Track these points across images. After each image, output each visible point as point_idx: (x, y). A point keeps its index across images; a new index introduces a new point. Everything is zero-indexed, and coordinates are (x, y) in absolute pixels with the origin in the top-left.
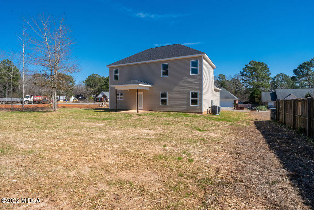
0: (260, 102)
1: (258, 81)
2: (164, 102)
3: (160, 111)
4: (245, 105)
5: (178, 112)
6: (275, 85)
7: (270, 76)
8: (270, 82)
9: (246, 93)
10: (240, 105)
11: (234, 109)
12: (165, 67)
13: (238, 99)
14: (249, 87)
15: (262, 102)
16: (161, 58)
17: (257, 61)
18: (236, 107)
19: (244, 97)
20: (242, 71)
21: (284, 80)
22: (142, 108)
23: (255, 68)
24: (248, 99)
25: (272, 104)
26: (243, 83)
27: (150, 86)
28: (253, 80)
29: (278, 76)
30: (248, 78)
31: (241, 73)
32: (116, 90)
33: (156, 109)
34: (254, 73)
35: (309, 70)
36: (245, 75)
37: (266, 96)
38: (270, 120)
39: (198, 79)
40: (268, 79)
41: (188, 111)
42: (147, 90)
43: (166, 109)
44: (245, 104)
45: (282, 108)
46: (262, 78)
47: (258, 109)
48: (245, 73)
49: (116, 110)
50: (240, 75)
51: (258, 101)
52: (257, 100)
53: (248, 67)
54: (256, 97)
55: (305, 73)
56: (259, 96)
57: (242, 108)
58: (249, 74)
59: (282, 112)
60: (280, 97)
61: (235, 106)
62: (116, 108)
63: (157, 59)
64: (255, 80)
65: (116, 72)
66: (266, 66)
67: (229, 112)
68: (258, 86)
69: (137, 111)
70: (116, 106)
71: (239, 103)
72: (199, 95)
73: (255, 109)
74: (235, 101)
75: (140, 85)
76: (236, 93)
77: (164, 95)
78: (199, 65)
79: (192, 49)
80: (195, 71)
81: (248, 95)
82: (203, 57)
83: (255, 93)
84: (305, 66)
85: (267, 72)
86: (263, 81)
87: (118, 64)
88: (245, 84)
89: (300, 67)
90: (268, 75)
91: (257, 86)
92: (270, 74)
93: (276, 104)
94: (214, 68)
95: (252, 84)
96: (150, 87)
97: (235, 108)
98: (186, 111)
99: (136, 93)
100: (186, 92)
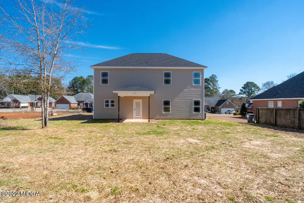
2: (167, 109)
5: (181, 119)
12: (167, 75)
22: (141, 116)
32: (119, 97)
33: (158, 117)
41: (191, 118)
63: (160, 66)
72: (201, 104)
77: (167, 103)
80: (197, 82)
82: (204, 70)
87: (108, 66)
98: (189, 118)
99: (134, 100)
100: (189, 101)
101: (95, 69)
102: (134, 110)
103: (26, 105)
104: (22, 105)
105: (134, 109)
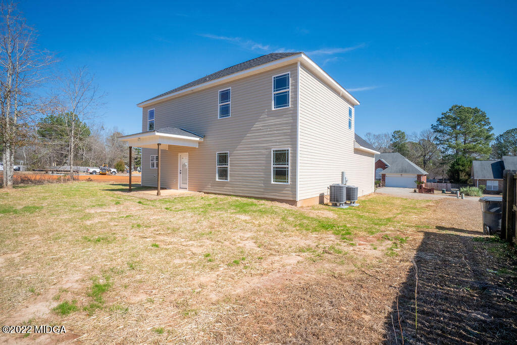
0: (470, 180)
1: (466, 142)
2: (223, 173)
3: (216, 194)
4: (439, 184)
6: (501, 150)
7: (490, 133)
8: (490, 144)
9: (443, 164)
11: (415, 191)
12: (225, 96)
13: (425, 173)
14: (448, 153)
15: (473, 179)
16: (218, 78)
17: (466, 106)
18: (420, 187)
19: (439, 171)
20: (435, 124)
22: (187, 186)
23: (460, 118)
24: (447, 175)
25: (495, 184)
28: (456, 140)
29: (508, 133)
30: (447, 137)
31: (433, 127)
33: (209, 188)
34: (458, 127)
36: (440, 131)
37: (482, 169)
39: (290, 120)
40: (488, 138)
41: (267, 196)
42: (195, 148)
43: (227, 189)
44: (442, 182)
46: (475, 136)
47: (461, 193)
48: (441, 127)
50: (432, 130)
51: (467, 177)
52: (463, 176)
53: (447, 117)
54: (462, 171)
56: (467, 169)
57: (430, 191)
58: (448, 129)
61: (416, 187)
64: (461, 140)
65: (151, 115)
66: (484, 115)
71: (429, 181)
72: (290, 158)
73: (456, 193)
74: (419, 177)
75: (157, 134)
76: (425, 163)
77: (223, 159)
78: (290, 85)
80: (282, 100)
81: (447, 167)
82: (298, 63)
83: (460, 163)
85: (484, 125)
86: (477, 141)
88: (440, 147)
90: (488, 131)
91: (464, 150)
92: (491, 128)
93: (502, 186)
94: (353, 105)
95: (454, 147)
96: (199, 142)
97: (417, 190)
98: (262, 196)
99: (179, 154)
100: (263, 151)
101: (143, 108)
105: (179, 172)
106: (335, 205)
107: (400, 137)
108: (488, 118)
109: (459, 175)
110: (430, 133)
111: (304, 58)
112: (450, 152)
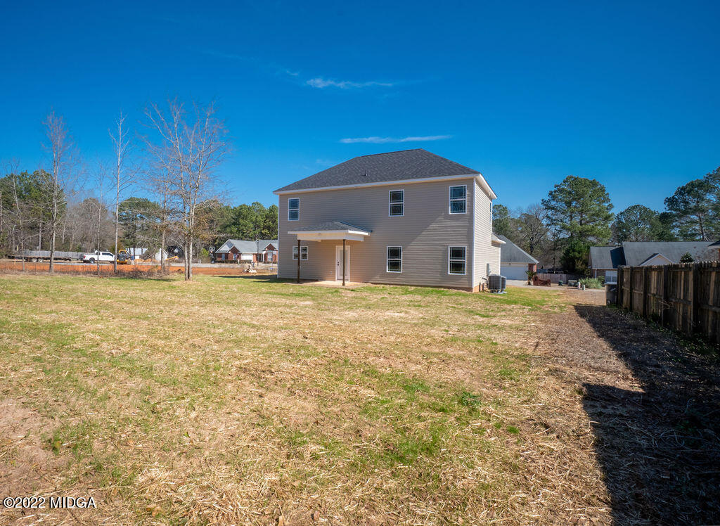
0: (586, 270)
1: (583, 222)
2: (395, 265)
3: (386, 284)
4: (552, 275)
5: (421, 286)
6: (622, 232)
7: (610, 213)
8: (610, 225)
9: (554, 250)
10: (540, 276)
11: (529, 284)
12: (396, 196)
13: (537, 262)
14: (561, 236)
15: (591, 269)
16: (390, 180)
17: (582, 178)
18: (533, 278)
19: (549, 258)
20: (547, 198)
21: (644, 220)
22: (348, 276)
23: (576, 192)
24: (560, 264)
25: (612, 273)
26: (548, 225)
27: (367, 234)
28: (571, 220)
29: (630, 210)
30: (560, 216)
31: (544, 202)
32: (299, 241)
33: (377, 279)
34: (574, 204)
35: (703, 200)
36: (553, 208)
37: (600, 257)
38: (605, 305)
39: (466, 224)
40: (607, 218)
41: (444, 285)
42: (360, 242)
43: (398, 280)
44: (552, 273)
45: (627, 281)
46: (593, 215)
47: (581, 284)
48: (553, 203)
49: (299, 280)
50: (542, 207)
51: (583, 267)
52: (579, 266)
53: (561, 191)
54: (578, 259)
55: (692, 205)
56: (584, 257)
57: (546, 283)
58: (562, 205)
59: (626, 288)
60: (632, 260)
61: (530, 278)
62: (298, 277)
63: (381, 181)
64: (577, 219)
65: (294, 204)
66: (603, 190)
67: (520, 290)
68: (583, 234)
69: (342, 282)
70: (299, 273)
71: (539, 271)
72: (466, 254)
73: (576, 285)
74: (531, 266)
75: (350, 232)
76: (532, 248)
77: (395, 253)
78: (467, 195)
79: (451, 162)
80: (458, 207)
81: (560, 254)
82: (475, 179)
83: (577, 248)
84: (694, 189)
85: (603, 202)
86: (595, 221)
87: (297, 189)
88: (553, 228)
89: (682, 191)
90: (608, 209)
91: (580, 232)
92: (611, 206)
93: (618, 275)
94: (491, 199)
95: (569, 229)
96: (365, 237)
97: (532, 283)
98: (439, 285)
99: (336, 246)
100: (441, 248)
101: (280, 195)
102: (336, 265)
103: (251, 258)
104: (244, 258)
105: (336, 263)
106: (492, 292)
107: (500, 213)
108: (608, 194)
109: (574, 264)
110: (539, 209)
111: (481, 177)
112: (564, 235)
